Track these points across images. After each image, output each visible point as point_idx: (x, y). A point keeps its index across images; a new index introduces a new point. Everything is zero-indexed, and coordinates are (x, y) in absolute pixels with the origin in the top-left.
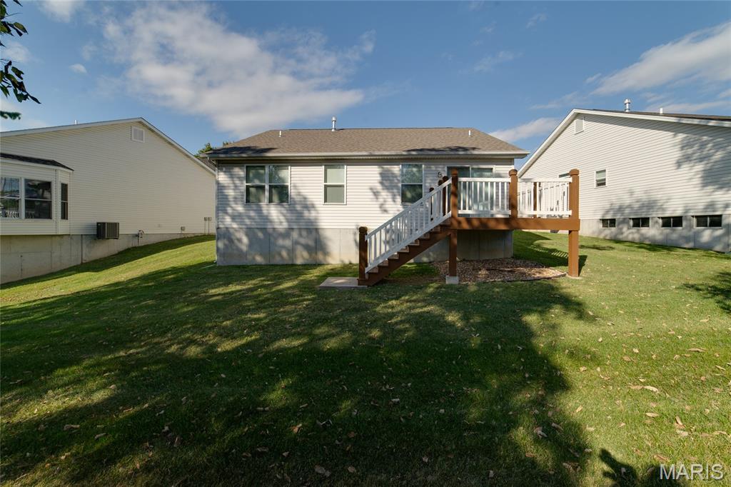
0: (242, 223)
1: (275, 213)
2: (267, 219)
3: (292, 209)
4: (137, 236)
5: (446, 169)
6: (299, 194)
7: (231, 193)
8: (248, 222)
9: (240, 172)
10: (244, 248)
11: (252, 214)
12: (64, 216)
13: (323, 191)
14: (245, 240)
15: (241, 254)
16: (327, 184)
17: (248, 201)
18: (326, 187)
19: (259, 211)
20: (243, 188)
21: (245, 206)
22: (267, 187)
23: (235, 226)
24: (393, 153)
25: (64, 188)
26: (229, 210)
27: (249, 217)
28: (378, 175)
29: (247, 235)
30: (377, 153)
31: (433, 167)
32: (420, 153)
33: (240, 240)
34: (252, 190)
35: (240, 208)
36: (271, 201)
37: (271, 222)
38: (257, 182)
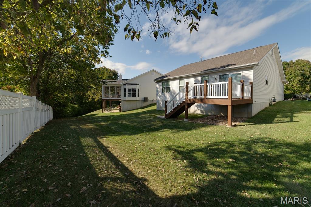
0: (161, 98)
1: (167, 95)
2: (166, 97)
3: (171, 95)
4: (152, 101)
5: (218, 76)
6: (173, 90)
7: (159, 90)
8: (162, 98)
9: (161, 84)
10: (161, 105)
11: (163, 96)
12: (138, 96)
13: (178, 88)
14: (162, 103)
15: (161, 107)
16: (180, 86)
17: (162, 92)
18: (179, 87)
19: (164, 95)
20: (161, 89)
21: (162, 94)
22: (166, 88)
23: (160, 99)
24: (196, 73)
25: (138, 89)
26: (159, 95)
27: (162, 97)
28: (194, 81)
29: (162, 102)
30: (191, 74)
31: (213, 76)
32: (205, 72)
33: (160, 103)
34: (163, 89)
35: (161, 94)
36: (167, 92)
37: (167, 98)
38: (164, 87)
